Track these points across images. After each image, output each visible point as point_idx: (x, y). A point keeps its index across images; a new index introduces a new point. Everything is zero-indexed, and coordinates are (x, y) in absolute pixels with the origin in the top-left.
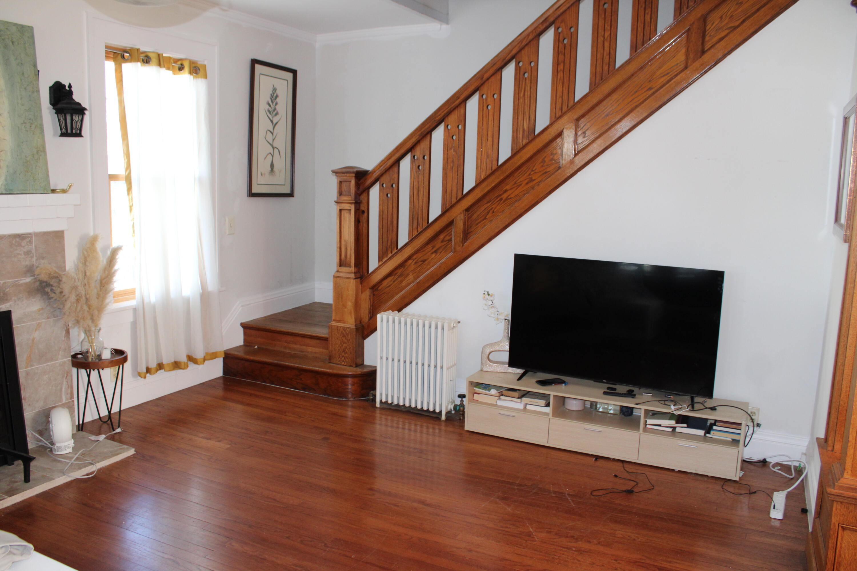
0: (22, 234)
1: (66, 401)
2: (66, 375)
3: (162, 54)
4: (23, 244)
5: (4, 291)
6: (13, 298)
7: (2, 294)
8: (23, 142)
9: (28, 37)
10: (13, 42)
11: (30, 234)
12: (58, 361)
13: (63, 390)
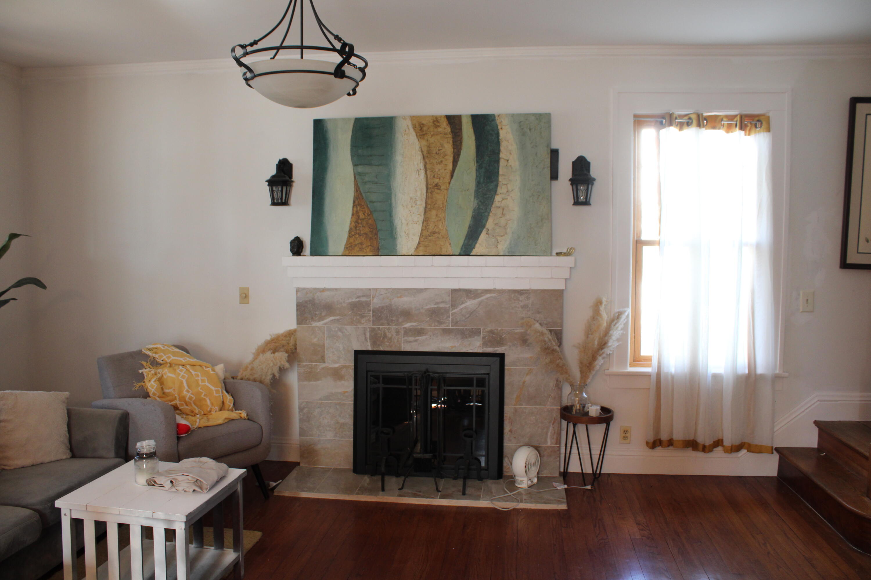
0: (521, 290)
1: (551, 445)
2: (553, 421)
3: (702, 114)
4: (521, 299)
5: (501, 336)
6: (508, 344)
7: (499, 338)
8: (529, 212)
9: (545, 123)
10: (530, 130)
11: (528, 290)
12: (546, 407)
13: (549, 434)
